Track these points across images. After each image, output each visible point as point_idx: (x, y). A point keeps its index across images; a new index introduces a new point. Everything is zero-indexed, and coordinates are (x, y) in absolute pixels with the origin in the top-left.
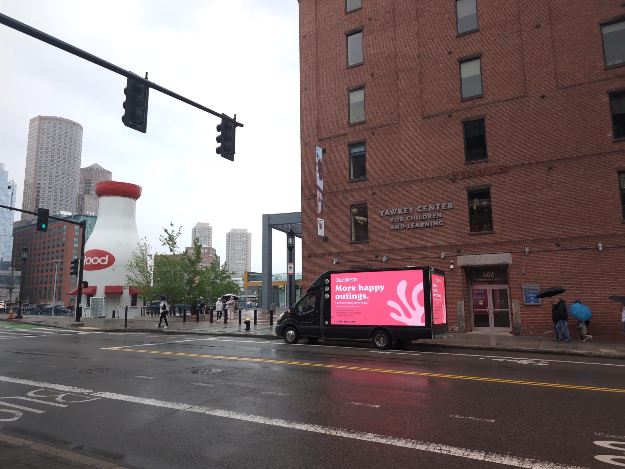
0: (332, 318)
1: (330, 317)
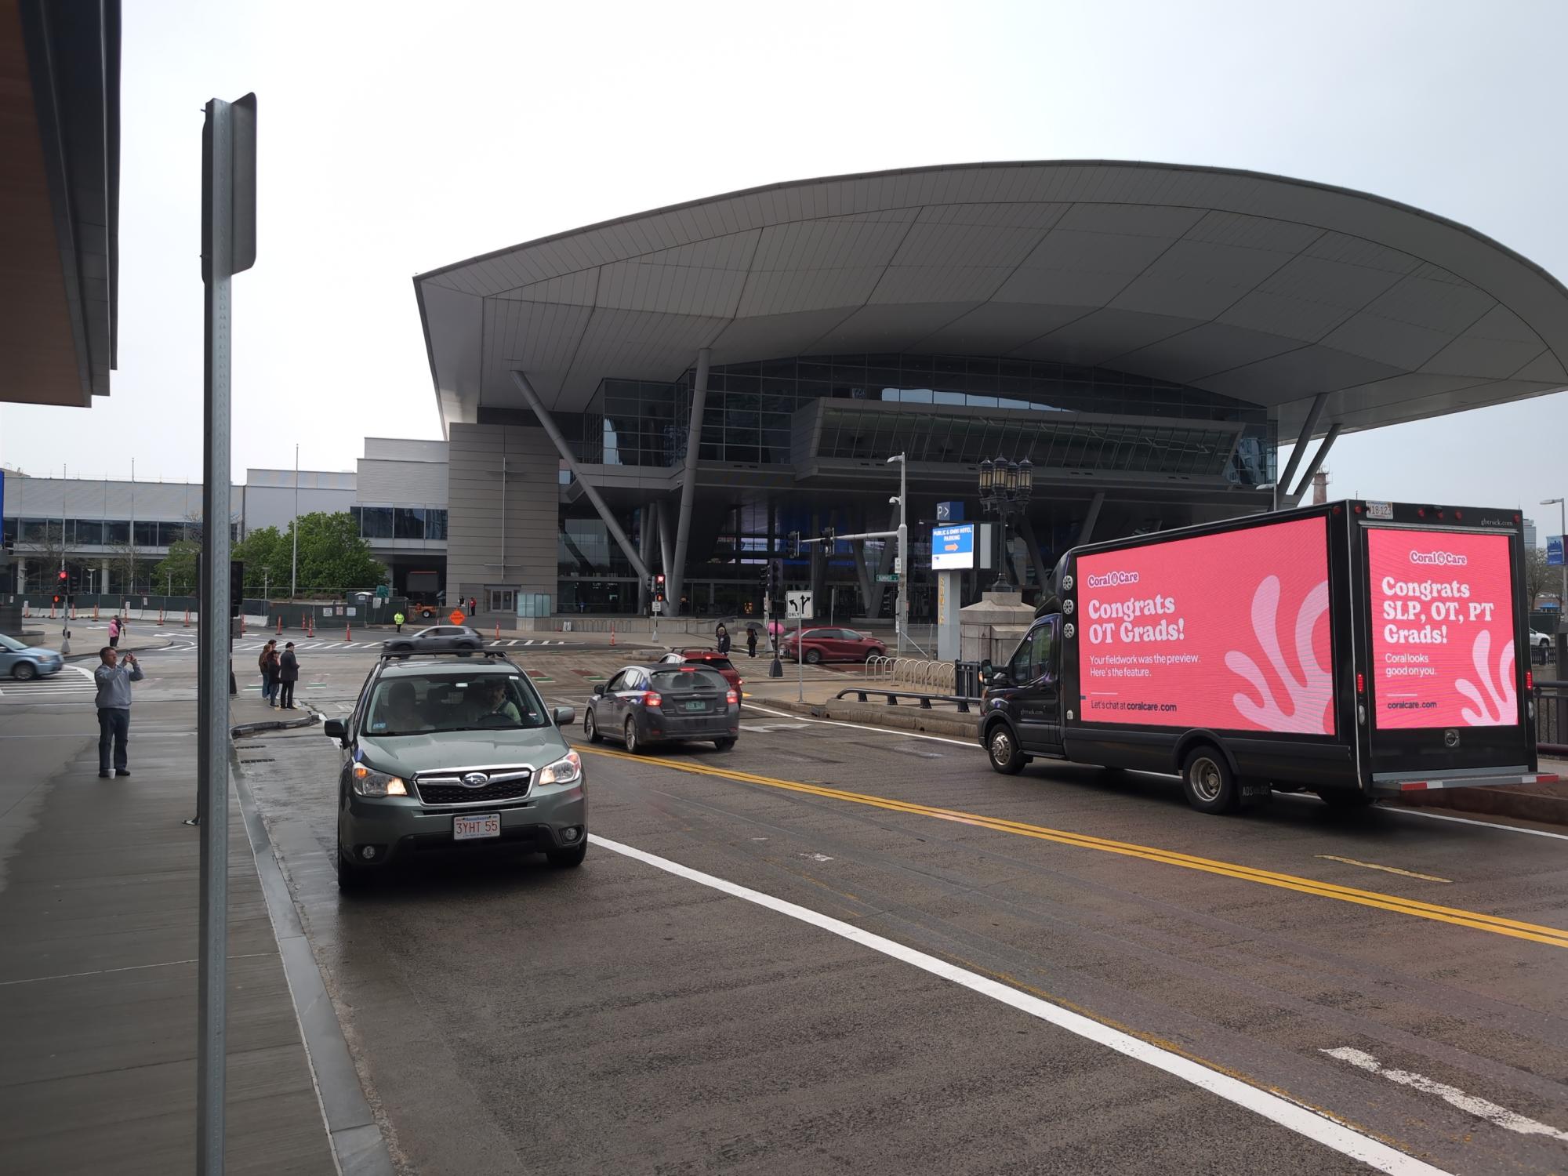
0: (1082, 701)
1: (1079, 698)
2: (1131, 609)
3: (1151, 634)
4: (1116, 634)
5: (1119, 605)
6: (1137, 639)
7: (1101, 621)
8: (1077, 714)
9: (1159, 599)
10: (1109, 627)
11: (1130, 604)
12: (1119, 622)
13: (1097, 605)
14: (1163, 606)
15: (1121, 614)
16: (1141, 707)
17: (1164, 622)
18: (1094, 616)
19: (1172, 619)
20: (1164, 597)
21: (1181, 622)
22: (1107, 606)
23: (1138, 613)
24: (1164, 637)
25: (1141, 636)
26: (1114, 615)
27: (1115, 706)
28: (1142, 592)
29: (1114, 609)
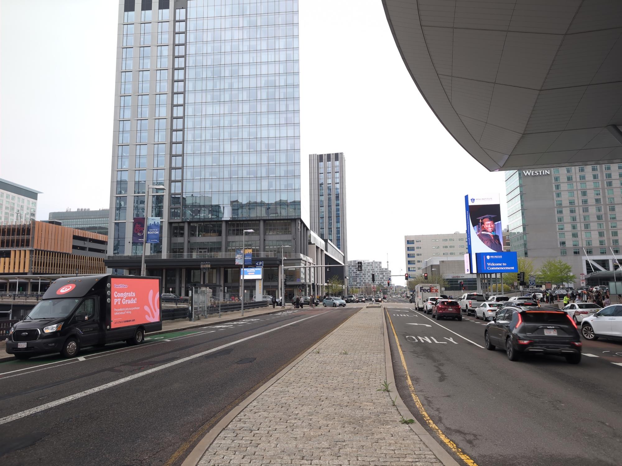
2: (125, 295)
3: (130, 302)
4: (121, 302)
5: (122, 294)
6: (126, 303)
7: (117, 298)
8: (110, 327)
9: (132, 293)
10: (119, 300)
11: (125, 293)
12: (122, 298)
13: (117, 293)
14: (133, 295)
15: (123, 296)
16: (127, 321)
17: (132, 299)
18: (116, 296)
19: (134, 298)
20: (133, 292)
21: (136, 299)
22: (119, 294)
23: (127, 296)
24: (132, 303)
25: (127, 302)
26: (121, 296)
27: (121, 322)
28: (128, 291)
29: (121, 295)
